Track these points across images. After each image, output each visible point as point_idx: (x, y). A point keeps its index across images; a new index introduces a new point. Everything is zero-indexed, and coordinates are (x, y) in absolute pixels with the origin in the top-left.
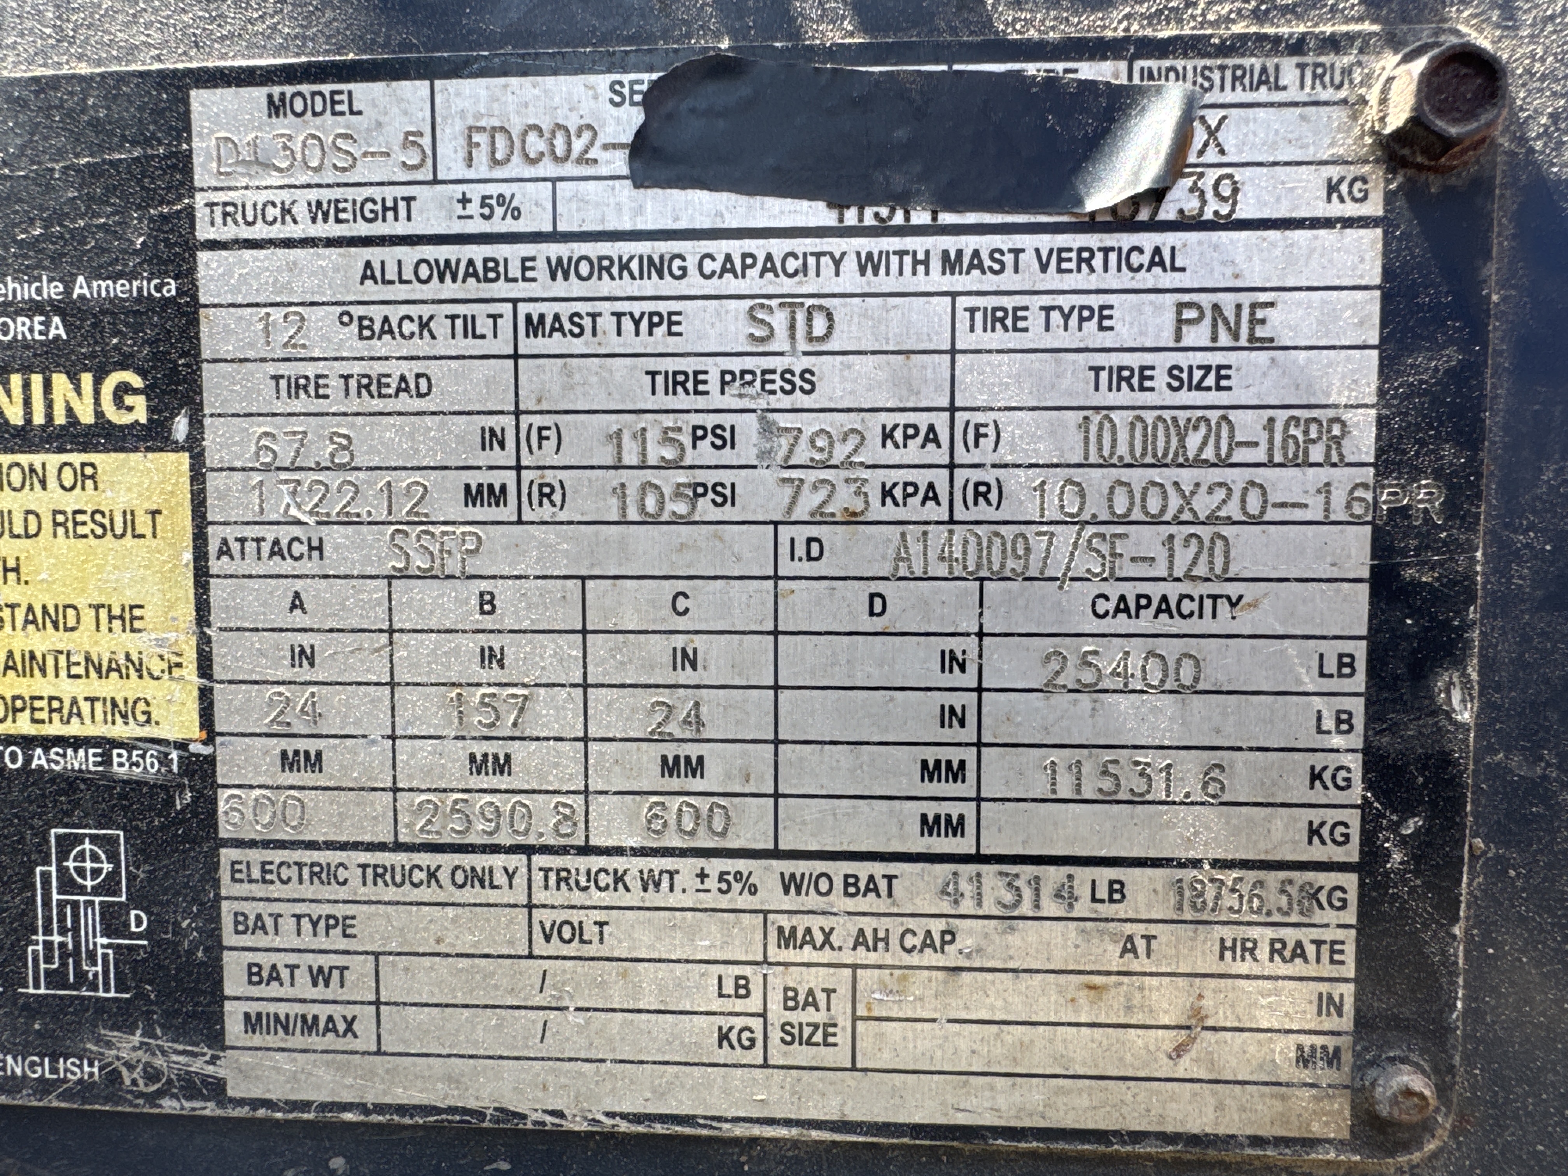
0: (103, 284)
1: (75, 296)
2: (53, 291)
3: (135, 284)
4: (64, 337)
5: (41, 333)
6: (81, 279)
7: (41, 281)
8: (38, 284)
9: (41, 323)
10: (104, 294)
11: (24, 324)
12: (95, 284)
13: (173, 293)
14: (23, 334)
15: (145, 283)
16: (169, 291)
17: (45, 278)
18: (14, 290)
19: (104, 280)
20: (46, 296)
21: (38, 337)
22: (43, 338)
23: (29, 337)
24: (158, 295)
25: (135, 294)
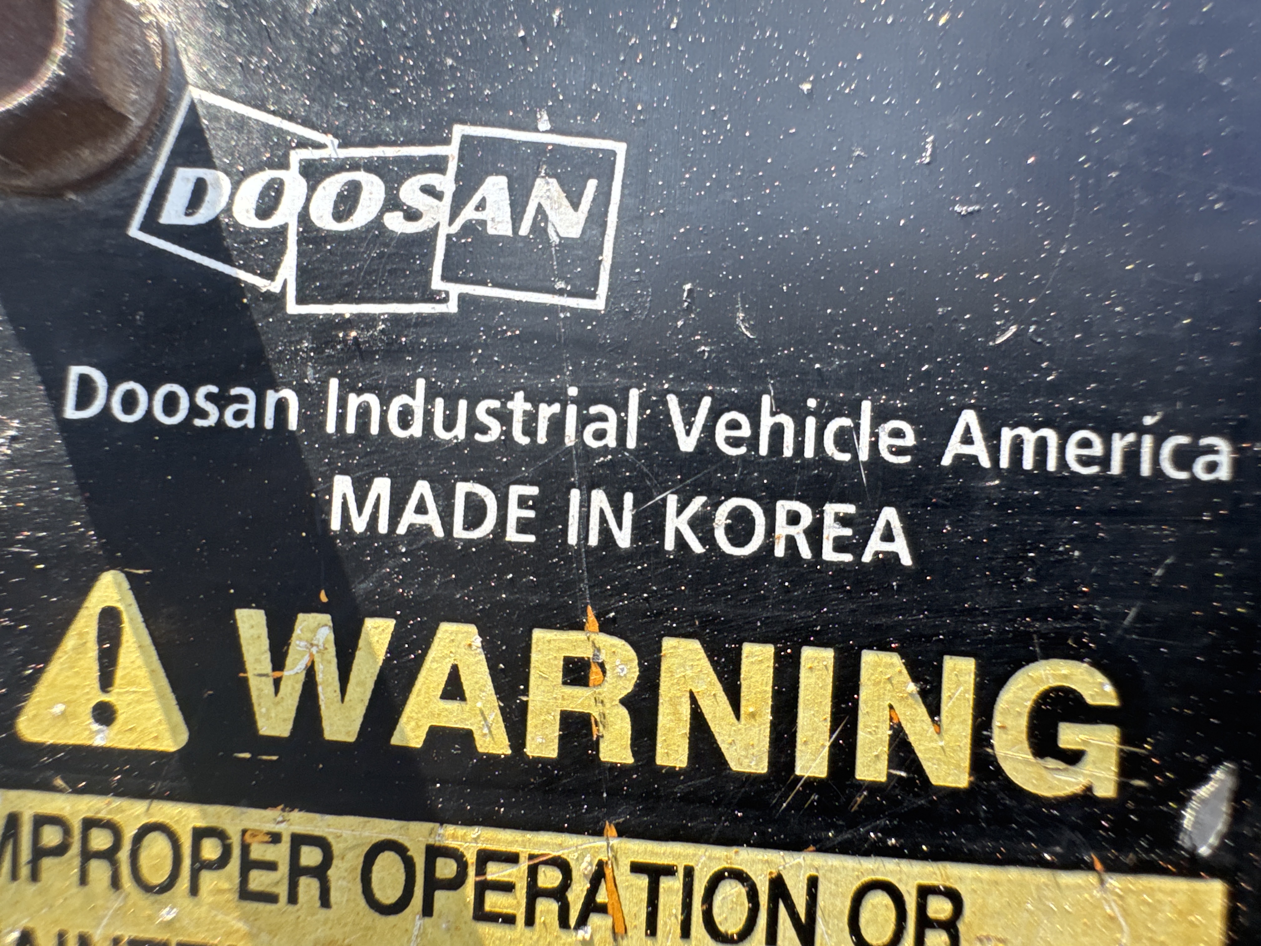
0: (1029, 437)
1: (947, 461)
2: (885, 442)
3: (1119, 443)
4: (906, 560)
5: (840, 545)
6: (969, 417)
7: (855, 414)
8: (846, 422)
9: (843, 520)
10: (1028, 463)
11: (794, 519)
12: (1007, 435)
13: (1224, 473)
14: (791, 542)
15: (1148, 441)
16: (1212, 467)
17: (866, 406)
18: (777, 432)
19: (1035, 427)
20: (864, 455)
21: (829, 554)
22: (847, 558)
23: (805, 552)
24: (1183, 475)
25: (1116, 468)
